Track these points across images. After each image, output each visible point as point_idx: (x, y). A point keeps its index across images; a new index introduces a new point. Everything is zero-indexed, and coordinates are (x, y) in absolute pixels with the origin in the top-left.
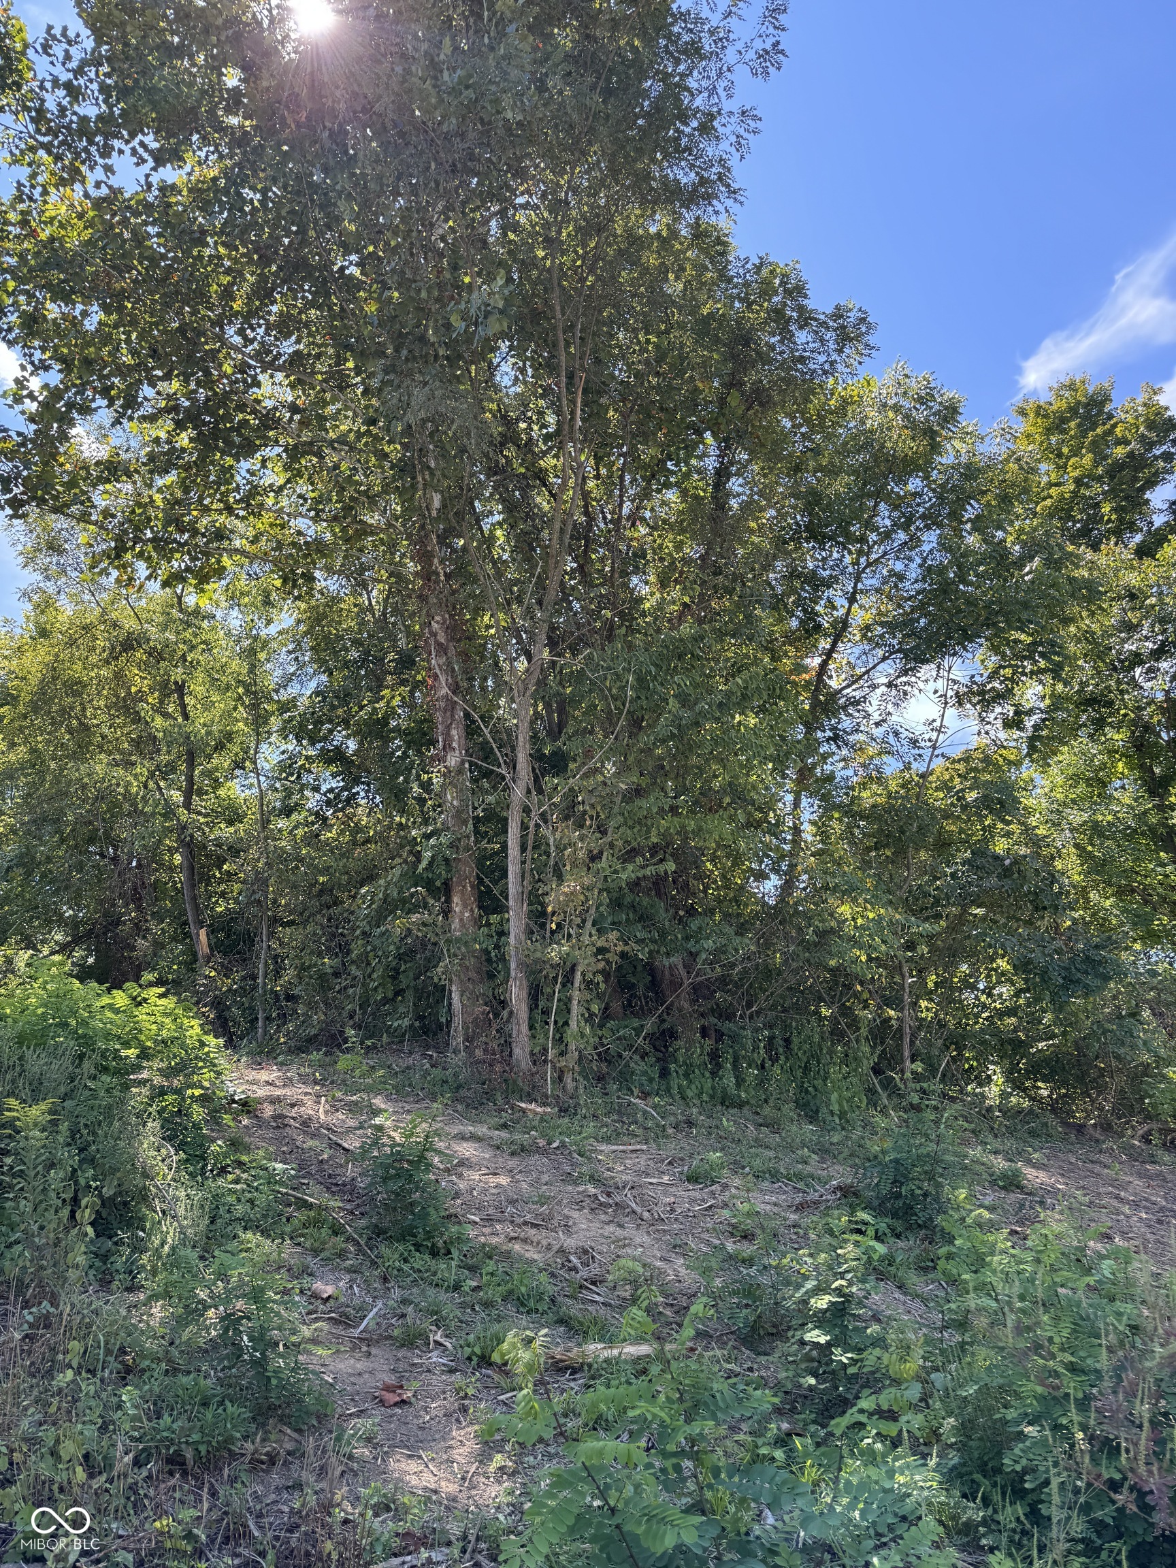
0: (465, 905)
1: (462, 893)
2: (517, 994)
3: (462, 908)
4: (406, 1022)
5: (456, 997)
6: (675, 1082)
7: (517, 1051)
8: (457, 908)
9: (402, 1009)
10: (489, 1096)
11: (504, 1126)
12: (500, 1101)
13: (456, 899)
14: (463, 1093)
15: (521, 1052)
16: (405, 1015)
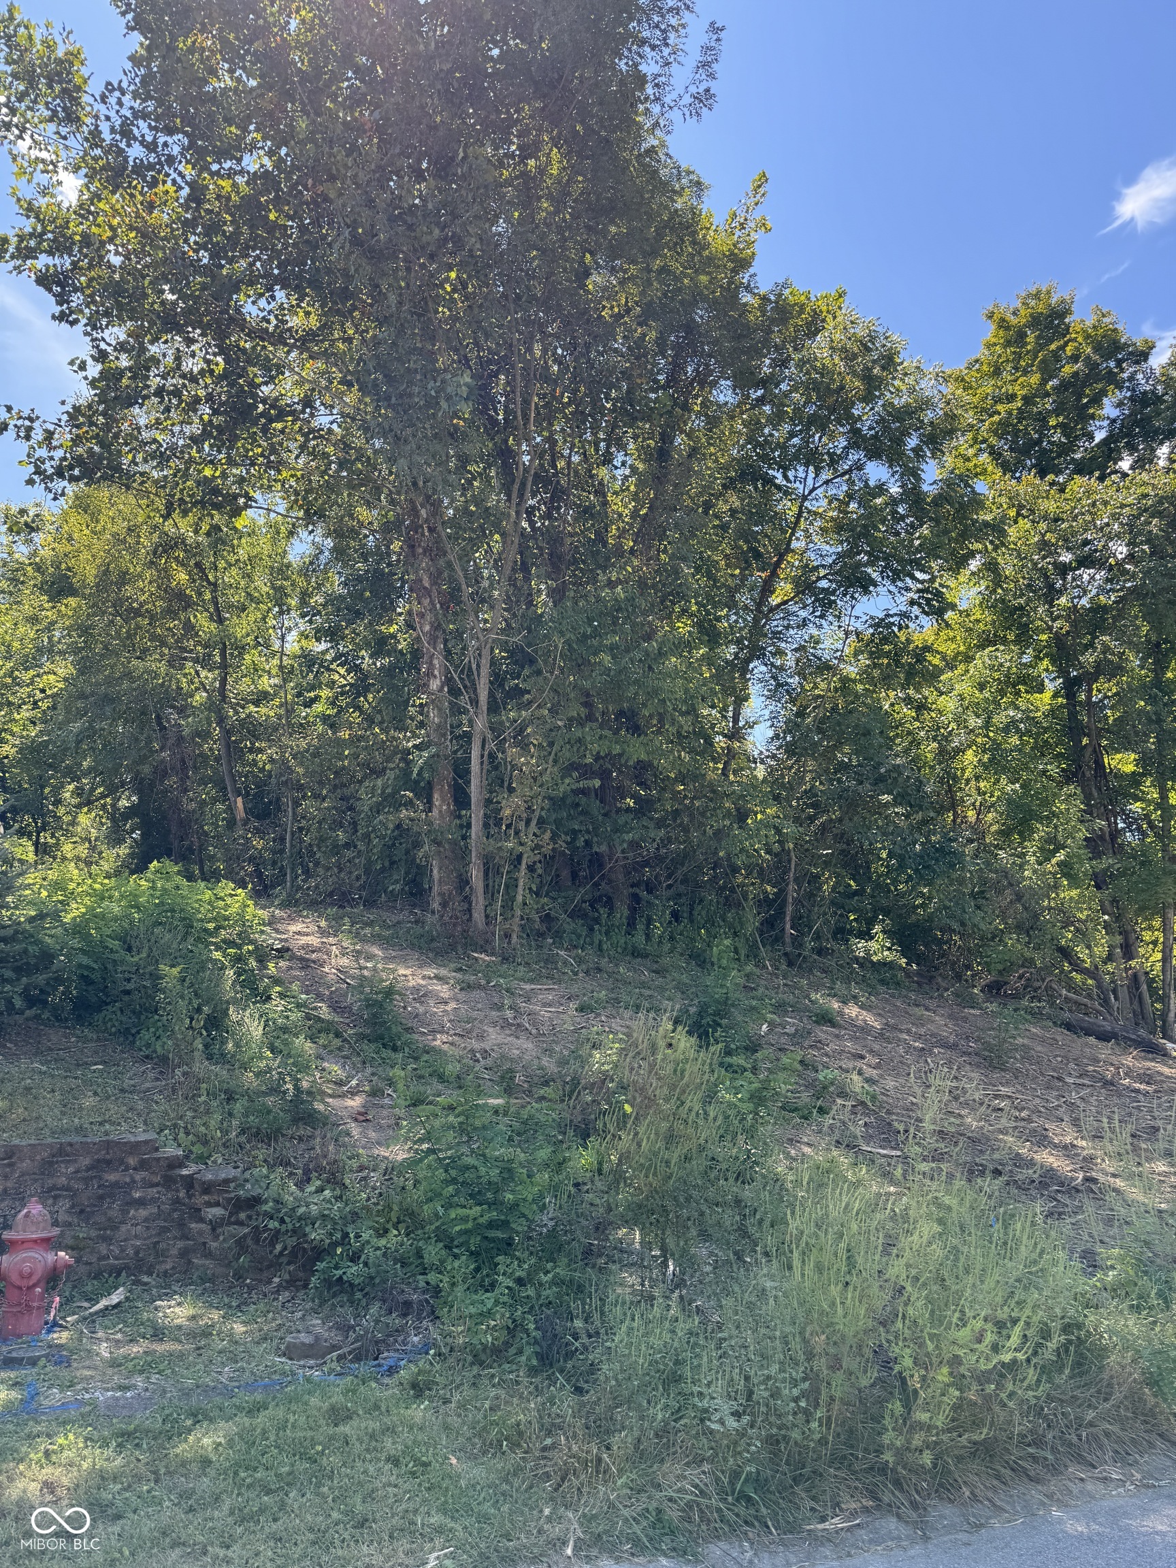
0: (443, 800)
1: (441, 790)
2: (476, 875)
3: (441, 803)
4: (398, 887)
5: (435, 872)
6: (597, 937)
7: (475, 915)
8: (437, 801)
9: (395, 877)
10: (453, 947)
11: (460, 970)
12: (460, 951)
13: (436, 796)
14: (435, 945)
15: (478, 916)
16: (397, 882)
